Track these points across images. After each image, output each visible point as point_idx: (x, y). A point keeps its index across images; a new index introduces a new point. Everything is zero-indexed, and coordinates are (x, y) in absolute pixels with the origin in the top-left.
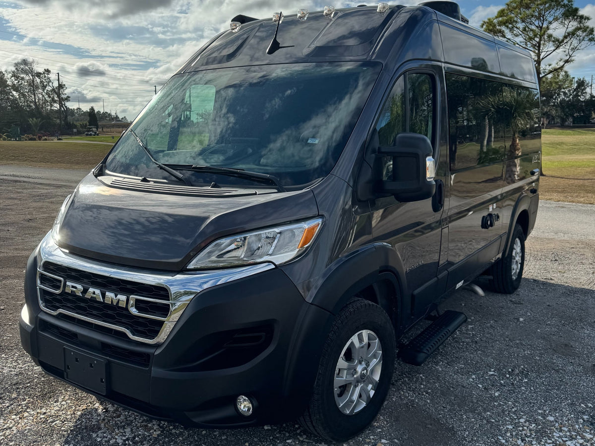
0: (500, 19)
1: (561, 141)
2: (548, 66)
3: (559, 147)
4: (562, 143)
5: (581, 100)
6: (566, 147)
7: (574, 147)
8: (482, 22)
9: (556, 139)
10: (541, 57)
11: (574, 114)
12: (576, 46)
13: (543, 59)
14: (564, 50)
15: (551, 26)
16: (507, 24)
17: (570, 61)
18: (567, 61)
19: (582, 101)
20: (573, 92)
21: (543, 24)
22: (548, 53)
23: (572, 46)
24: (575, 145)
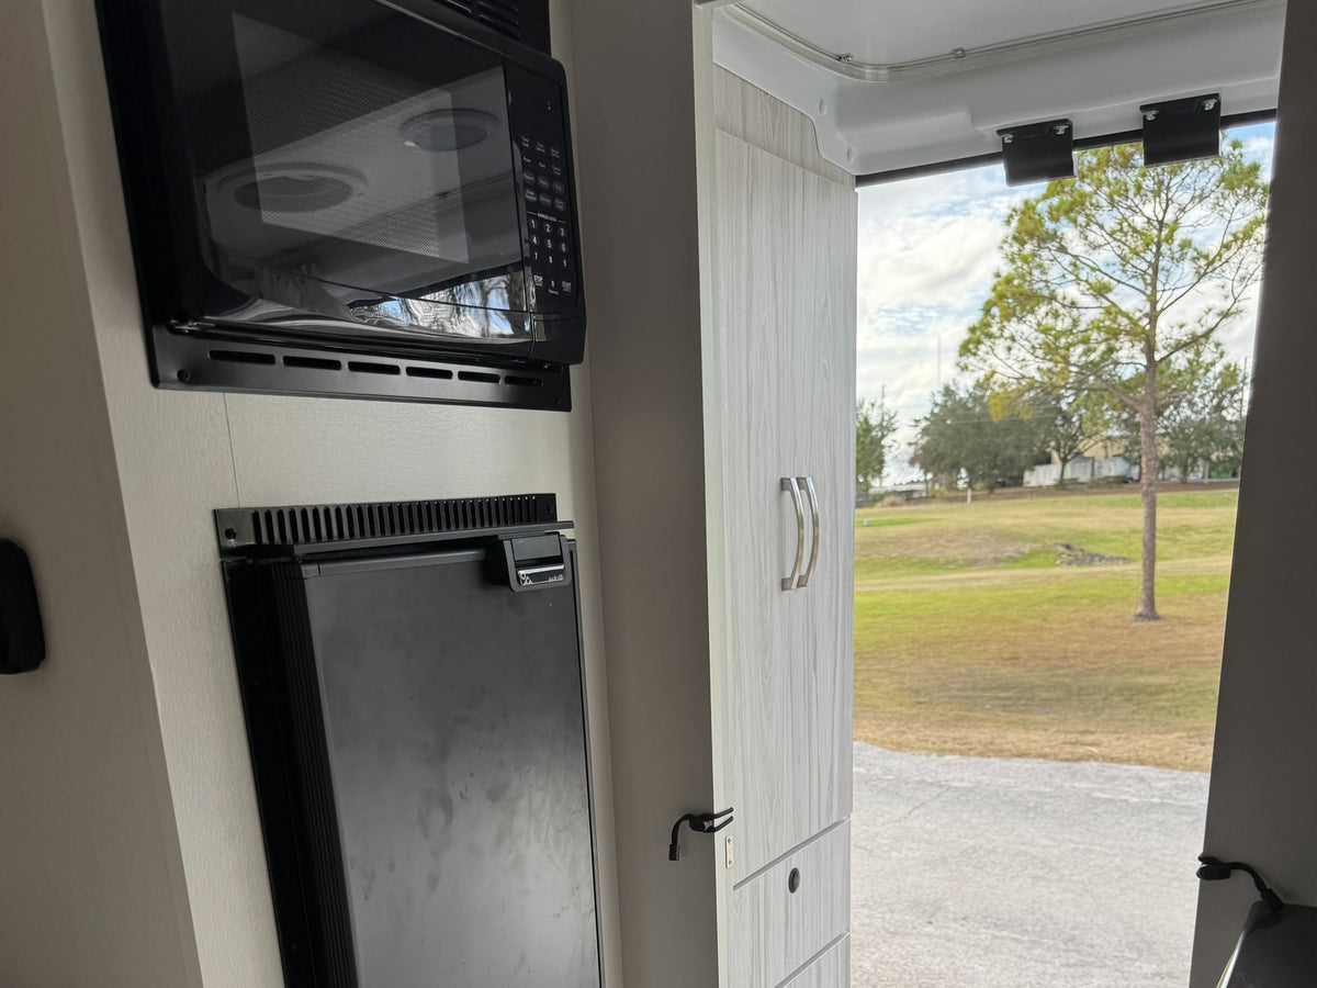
0: (1055, 201)
1: (1183, 523)
2: (1176, 330)
3: (1181, 538)
4: (1188, 529)
5: (1229, 418)
6: (1197, 537)
7: (1214, 536)
8: (1009, 212)
9: (1173, 518)
10: (1159, 307)
11: (1210, 454)
12: (1251, 270)
13: (1163, 310)
14: (1220, 282)
15: (1186, 220)
16: (1072, 215)
17: (1232, 313)
18: (1225, 315)
19: (1231, 422)
20: (1211, 401)
21: (1165, 212)
22: (1178, 293)
23: (1241, 272)
24: (1218, 531)
